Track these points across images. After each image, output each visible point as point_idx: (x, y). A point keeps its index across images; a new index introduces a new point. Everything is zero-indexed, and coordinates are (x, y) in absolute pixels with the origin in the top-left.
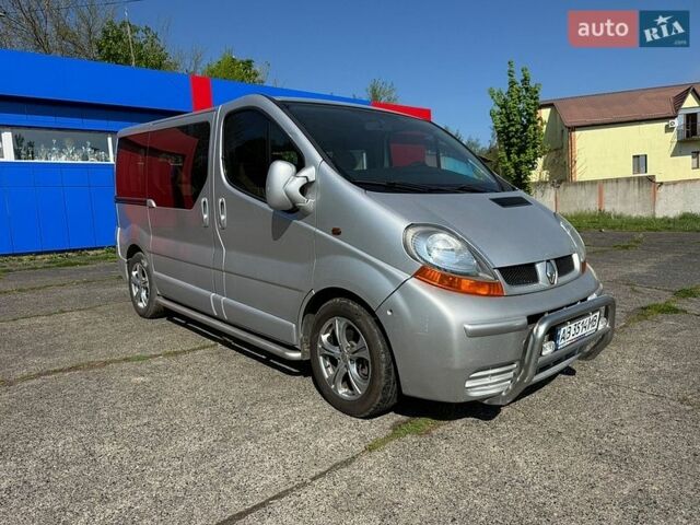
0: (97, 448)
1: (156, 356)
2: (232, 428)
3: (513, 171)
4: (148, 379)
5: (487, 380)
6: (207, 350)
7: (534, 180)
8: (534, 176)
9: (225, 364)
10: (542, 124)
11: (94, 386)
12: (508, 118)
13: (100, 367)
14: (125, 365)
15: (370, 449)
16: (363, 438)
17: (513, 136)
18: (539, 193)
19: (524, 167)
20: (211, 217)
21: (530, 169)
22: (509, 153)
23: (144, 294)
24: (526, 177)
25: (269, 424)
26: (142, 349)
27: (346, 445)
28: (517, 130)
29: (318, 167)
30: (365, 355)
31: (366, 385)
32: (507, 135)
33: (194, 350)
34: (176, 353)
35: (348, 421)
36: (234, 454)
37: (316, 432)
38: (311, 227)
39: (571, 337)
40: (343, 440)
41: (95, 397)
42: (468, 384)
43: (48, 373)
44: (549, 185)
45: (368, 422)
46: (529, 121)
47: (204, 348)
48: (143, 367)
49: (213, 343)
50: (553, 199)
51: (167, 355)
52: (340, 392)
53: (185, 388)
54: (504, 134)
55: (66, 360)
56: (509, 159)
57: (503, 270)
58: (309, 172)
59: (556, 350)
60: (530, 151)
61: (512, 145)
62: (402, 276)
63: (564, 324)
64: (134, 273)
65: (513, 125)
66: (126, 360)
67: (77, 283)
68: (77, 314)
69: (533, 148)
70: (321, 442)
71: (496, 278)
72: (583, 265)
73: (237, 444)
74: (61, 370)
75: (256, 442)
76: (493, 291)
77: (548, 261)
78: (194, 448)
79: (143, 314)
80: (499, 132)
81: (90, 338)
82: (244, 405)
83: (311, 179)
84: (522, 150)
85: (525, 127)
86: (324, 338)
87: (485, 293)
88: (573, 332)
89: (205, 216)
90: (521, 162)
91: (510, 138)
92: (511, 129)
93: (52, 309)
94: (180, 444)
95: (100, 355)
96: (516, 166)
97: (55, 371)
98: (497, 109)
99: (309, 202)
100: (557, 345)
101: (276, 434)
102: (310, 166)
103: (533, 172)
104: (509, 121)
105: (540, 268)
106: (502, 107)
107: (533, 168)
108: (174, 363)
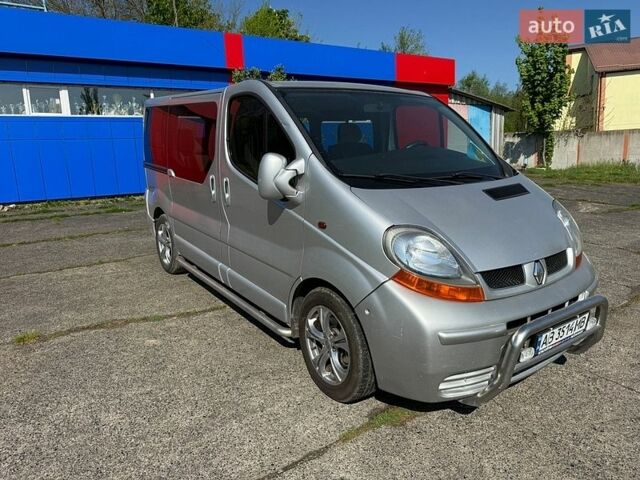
0: (102, 416)
1: (171, 316)
2: (222, 403)
3: (536, 120)
4: (158, 342)
5: (463, 383)
6: (216, 313)
7: (557, 129)
8: (558, 125)
9: (229, 330)
10: (569, 73)
11: (112, 348)
12: (534, 66)
13: (121, 326)
14: (143, 325)
15: (345, 439)
16: (339, 425)
17: (538, 85)
18: (562, 142)
19: (547, 117)
20: (218, 193)
21: (554, 118)
22: (533, 102)
23: (168, 252)
24: (549, 126)
25: (255, 402)
26: (160, 309)
27: (322, 432)
28: (543, 78)
29: (307, 160)
30: (345, 346)
31: (346, 374)
32: (533, 83)
33: (205, 311)
34: (188, 314)
35: (329, 404)
36: (219, 432)
37: (296, 415)
38: (300, 218)
39: (554, 341)
40: (320, 426)
41: (111, 359)
42: (442, 386)
43: (77, 330)
44: (572, 135)
45: (347, 407)
46: (556, 69)
47: (213, 309)
48: (158, 328)
49: (222, 304)
50: (575, 149)
51: (181, 315)
52: (324, 375)
53: (188, 355)
54: (529, 82)
55: (94, 316)
56: (533, 108)
57: (486, 275)
58: (299, 165)
59: (535, 355)
60: (556, 100)
61: (536, 94)
62: (382, 278)
63: (547, 330)
64: (160, 233)
65: (539, 74)
66: (145, 319)
67: (120, 231)
68: (112, 265)
69: (559, 97)
70: (299, 428)
71: (478, 283)
72: (578, 260)
73: (224, 421)
74: (88, 328)
75: (240, 421)
76: (473, 295)
77: (537, 261)
78: (185, 424)
79: (168, 269)
80: (524, 81)
81: (119, 293)
82: (237, 377)
83: (300, 172)
84: (547, 99)
85: (551, 76)
86: (311, 322)
87: (465, 298)
88: (556, 336)
89: (213, 192)
90: (545, 111)
91: (535, 87)
92: (537, 77)
93: (94, 259)
94: (174, 417)
95: (123, 312)
96: (540, 115)
97: (84, 328)
98: (524, 57)
99: (298, 194)
100: (537, 352)
101: (260, 414)
102: (300, 159)
103: (557, 121)
104: (535, 69)
105: (527, 270)
106: (530, 55)
107: (558, 117)
108: (185, 325)
